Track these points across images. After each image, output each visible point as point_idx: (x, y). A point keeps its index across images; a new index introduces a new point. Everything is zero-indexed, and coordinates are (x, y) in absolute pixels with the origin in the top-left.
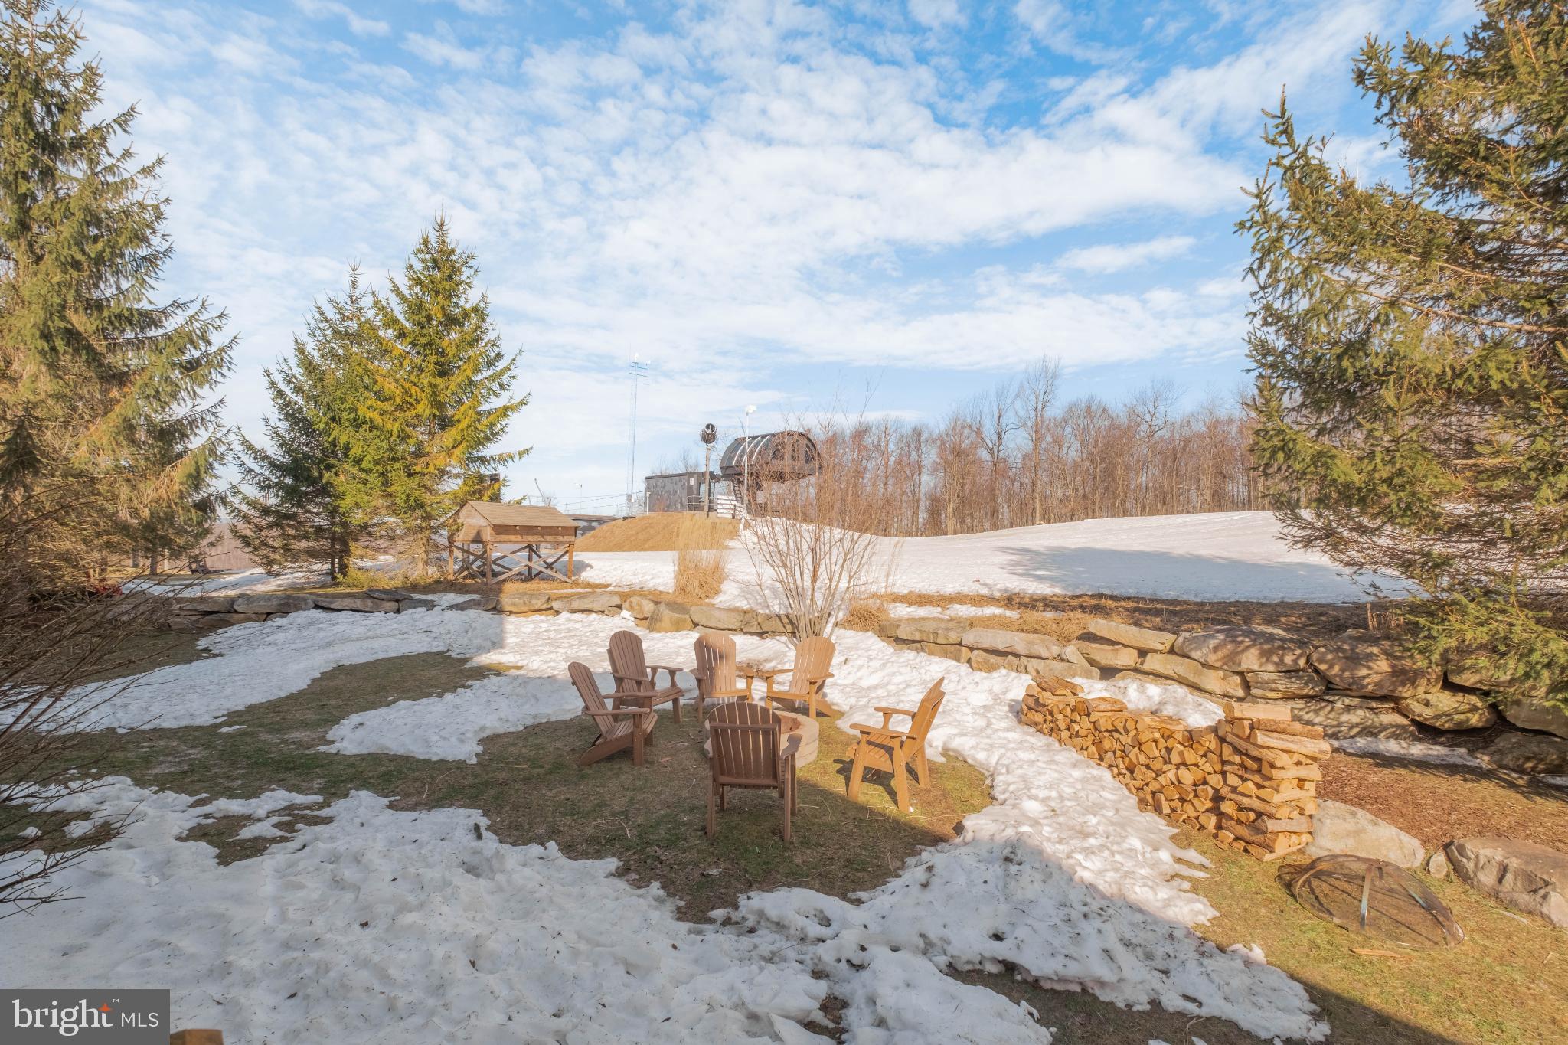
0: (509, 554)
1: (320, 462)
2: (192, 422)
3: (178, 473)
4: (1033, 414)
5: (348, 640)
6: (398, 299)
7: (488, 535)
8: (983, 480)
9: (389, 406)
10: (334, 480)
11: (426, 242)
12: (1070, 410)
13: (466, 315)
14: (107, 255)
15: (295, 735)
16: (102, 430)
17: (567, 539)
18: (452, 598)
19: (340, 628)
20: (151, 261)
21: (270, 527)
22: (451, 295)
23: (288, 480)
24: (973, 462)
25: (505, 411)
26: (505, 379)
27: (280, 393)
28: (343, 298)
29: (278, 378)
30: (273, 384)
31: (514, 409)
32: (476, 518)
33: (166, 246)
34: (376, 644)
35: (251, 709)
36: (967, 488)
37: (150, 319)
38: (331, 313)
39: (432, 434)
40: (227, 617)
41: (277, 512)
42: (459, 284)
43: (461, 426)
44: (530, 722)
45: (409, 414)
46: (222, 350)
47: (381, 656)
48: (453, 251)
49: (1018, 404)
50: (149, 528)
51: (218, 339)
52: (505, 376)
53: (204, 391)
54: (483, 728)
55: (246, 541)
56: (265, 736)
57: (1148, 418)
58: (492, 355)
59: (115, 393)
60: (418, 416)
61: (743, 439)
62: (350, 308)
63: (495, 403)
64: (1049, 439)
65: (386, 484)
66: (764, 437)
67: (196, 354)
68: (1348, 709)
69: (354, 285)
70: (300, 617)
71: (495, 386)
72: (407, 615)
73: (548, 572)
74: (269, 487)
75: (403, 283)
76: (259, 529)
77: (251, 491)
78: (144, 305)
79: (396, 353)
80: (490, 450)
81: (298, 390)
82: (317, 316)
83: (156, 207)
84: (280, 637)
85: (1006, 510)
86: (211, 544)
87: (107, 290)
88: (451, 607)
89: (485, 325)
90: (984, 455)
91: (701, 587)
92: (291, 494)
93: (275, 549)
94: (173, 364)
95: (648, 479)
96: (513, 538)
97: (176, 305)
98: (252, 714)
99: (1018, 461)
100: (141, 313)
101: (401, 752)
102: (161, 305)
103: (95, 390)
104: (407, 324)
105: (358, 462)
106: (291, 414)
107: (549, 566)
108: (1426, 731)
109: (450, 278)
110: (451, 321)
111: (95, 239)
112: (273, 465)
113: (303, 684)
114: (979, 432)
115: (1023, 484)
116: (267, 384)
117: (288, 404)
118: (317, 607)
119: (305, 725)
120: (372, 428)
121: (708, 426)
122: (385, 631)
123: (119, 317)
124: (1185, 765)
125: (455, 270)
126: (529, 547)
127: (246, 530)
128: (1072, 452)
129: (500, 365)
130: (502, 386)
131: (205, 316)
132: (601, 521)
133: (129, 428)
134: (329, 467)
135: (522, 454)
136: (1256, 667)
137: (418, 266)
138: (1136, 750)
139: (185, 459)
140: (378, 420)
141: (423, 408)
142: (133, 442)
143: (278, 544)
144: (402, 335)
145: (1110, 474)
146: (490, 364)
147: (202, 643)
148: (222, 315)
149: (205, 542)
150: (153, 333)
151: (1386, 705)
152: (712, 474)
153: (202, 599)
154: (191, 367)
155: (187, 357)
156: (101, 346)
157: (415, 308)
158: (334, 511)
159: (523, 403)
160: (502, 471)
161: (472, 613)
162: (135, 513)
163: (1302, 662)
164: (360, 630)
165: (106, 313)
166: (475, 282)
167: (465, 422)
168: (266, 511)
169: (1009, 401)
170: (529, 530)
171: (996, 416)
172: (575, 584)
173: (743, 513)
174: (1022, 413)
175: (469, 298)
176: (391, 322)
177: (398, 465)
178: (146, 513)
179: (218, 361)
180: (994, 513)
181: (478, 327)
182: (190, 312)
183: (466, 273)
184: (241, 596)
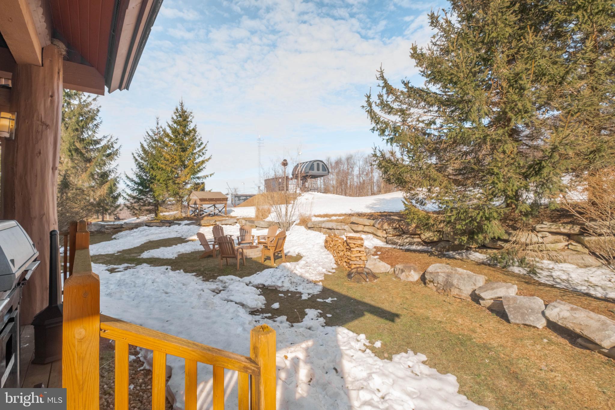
0: (207, 208)
1: (149, 181)
2: (110, 172)
3: (106, 187)
5: (153, 234)
6: (169, 128)
7: (198, 202)
9: (168, 163)
10: (153, 187)
11: (177, 110)
13: (190, 131)
14: (85, 126)
15: (133, 255)
16: (85, 176)
17: (224, 202)
18: (187, 222)
19: (152, 231)
20: (97, 126)
21: (135, 203)
22: (185, 126)
23: (140, 187)
25: (203, 162)
26: (204, 151)
27: (136, 160)
28: (155, 129)
29: (136, 155)
30: (134, 157)
31: (207, 160)
32: (195, 196)
33: (100, 121)
34: (161, 235)
35: (124, 250)
37: (97, 142)
38: (151, 134)
39: (181, 170)
40: (121, 229)
41: (137, 198)
42: (188, 122)
43: (189, 168)
44: (193, 251)
45: (173, 165)
46: (117, 150)
47: (162, 238)
48: (186, 112)
50: (99, 204)
51: (116, 146)
53: (112, 162)
54: (179, 252)
55: (128, 208)
56: (125, 255)
58: (199, 143)
59: (88, 165)
60: (177, 165)
61: (299, 164)
62: (157, 131)
63: (201, 159)
65: (167, 187)
66: (307, 162)
67: (110, 151)
68: (406, 238)
69: (158, 124)
70: (141, 228)
71: (201, 154)
72: (172, 227)
73: (220, 214)
74: (134, 190)
75: (171, 123)
76: (132, 203)
77: (129, 192)
78: (95, 138)
79: (169, 146)
80: (200, 175)
81: (142, 158)
82: (147, 135)
83: (97, 109)
84: (135, 234)
86: (121, 210)
87: (85, 136)
88: (186, 225)
89: (196, 135)
91: (262, 215)
92: (141, 192)
93: (137, 210)
94: (104, 155)
95: (265, 180)
96: (206, 202)
97: (104, 137)
98: (124, 251)
100: (94, 141)
101: (157, 257)
102: (99, 138)
103: (82, 164)
104: (172, 136)
105: (159, 181)
106: (140, 167)
107: (220, 212)
108: (425, 243)
109: (184, 120)
110: (186, 134)
111: (82, 121)
112: (136, 183)
113: (138, 245)
116: (133, 157)
117: (139, 163)
118: (146, 225)
119: (136, 253)
120: (162, 170)
121: (284, 160)
122: (164, 231)
123: (88, 143)
125: (187, 117)
126: (214, 205)
127: (128, 203)
129: (202, 146)
130: (203, 154)
131: (112, 140)
132: (250, 196)
133: (92, 175)
134: (152, 183)
135: (211, 175)
136: (387, 228)
137: (175, 118)
139: (108, 183)
140: (164, 167)
141: (178, 163)
142: (94, 179)
143: (137, 208)
144: (171, 140)
146: (199, 146)
147: (113, 237)
148: (117, 139)
149: (118, 209)
150: (98, 146)
151: (416, 236)
153: (114, 225)
154: (109, 155)
155: (108, 152)
156: (84, 151)
157: (174, 131)
158: (154, 197)
159: (209, 159)
160: (204, 181)
161: (192, 226)
162: (95, 199)
163: (397, 226)
164: (157, 232)
165: (85, 142)
166: (193, 121)
167: (190, 166)
168: (134, 198)
170: (211, 200)
172: (227, 217)
173: (299, 191)
175: (191, 126)
176: (168, 136)
177: (171, 181)
178: (97, 199)
179: (116, 153)
181: (194, 136)
182: (108, 139)
183: (190, 118)
184: (125, 223)
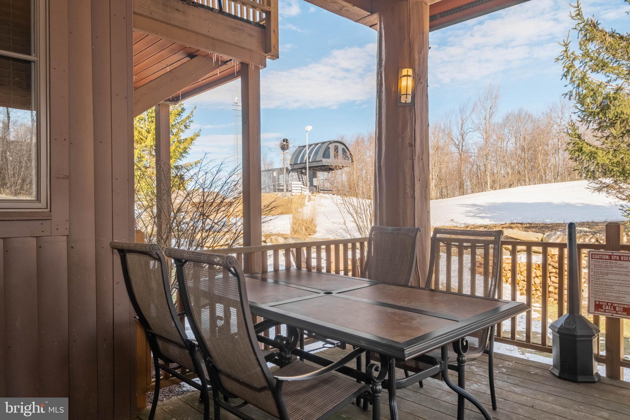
4: (484, 122)
8: (453, 166)
12: (508, 117)
24: (447, 154)
26: (187, 123)
36: (443, 171)
49: (474, 116)
52: (188, 121)
57: (558, 121)
61: (305, 146)
64: (495, 137)
66: (316, 144)
71: (183, 127)
85: (469, 183)
90: (453, 149)
99: (476, 152)
114: (449, 135)
115: (479, 167)
121: (284, 140)
124: (537, 277)
128: (510, 145)
129: (184, 115)
130: (186, 127)
138: (520, 275)
145: (534, 159)
152: (287, 168)
159: (197, 136)
169: (468, 113)
171: (460, 123)
173: (307, 192)
174: (476, 122)
180: (461, 186)
